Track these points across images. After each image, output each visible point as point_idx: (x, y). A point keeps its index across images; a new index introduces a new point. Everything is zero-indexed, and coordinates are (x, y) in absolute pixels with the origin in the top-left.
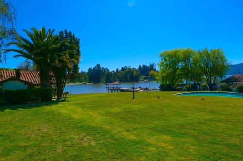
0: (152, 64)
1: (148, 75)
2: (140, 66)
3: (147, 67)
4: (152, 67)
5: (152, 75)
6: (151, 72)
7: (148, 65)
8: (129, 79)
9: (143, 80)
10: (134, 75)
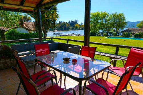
0: (76, 20)
1: (74, 27)
2: (70, 21)
3: (74, 22)
4: (76, 22)
5: (76, 27)
6: (76, 25)
7: (74, 21)
8: (63, 29)
9: (72, 29)
10: (67, 26)
